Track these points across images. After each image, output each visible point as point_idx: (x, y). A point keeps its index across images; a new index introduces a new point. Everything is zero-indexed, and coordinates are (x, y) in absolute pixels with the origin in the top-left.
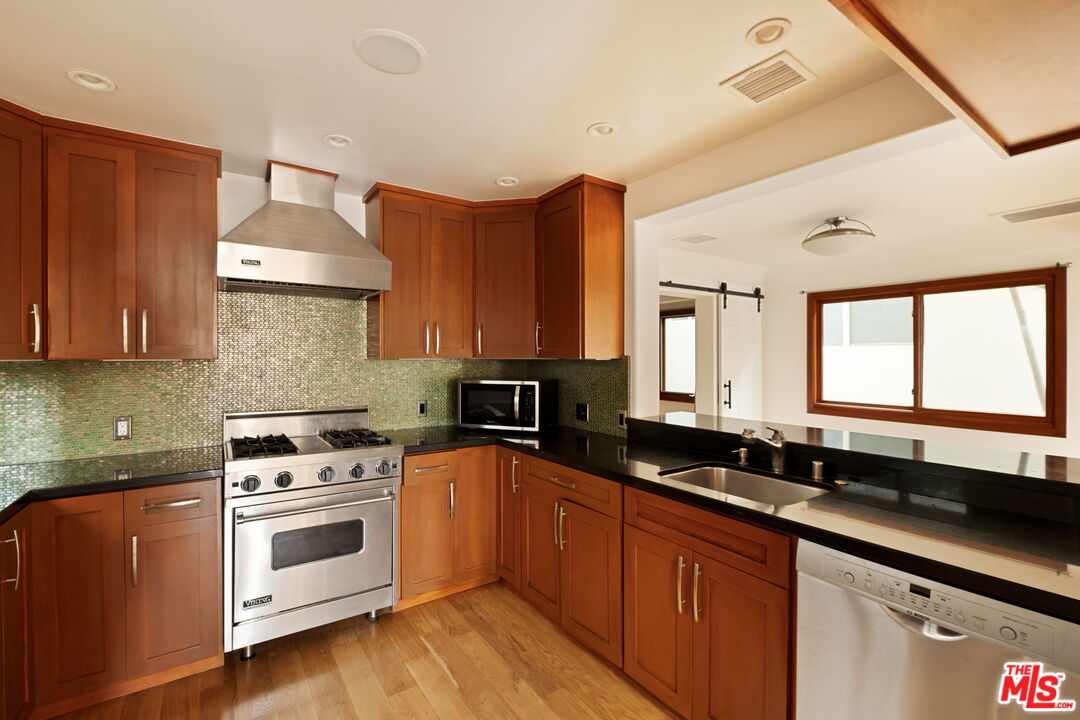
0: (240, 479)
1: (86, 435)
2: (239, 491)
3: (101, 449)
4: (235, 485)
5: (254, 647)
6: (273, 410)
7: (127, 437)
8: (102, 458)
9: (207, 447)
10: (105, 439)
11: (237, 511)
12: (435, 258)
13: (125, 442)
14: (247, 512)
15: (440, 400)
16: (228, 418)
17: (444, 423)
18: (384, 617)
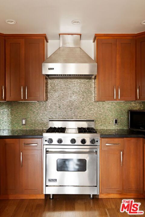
0: (47, 139)
1: (16, 123)
2: (47, 143)
3: (19, 128)
4: (46, 141)
5: (53, 195)
6: (63, 119)
7: (25, 125)
8: (19, 130)
9: (45, 130)
10: (20, 125)
11: (47, 149)
12: (118, 60)
13: (24, 126)
14: (50, 150)
15: (124, 119)
16: (50, 121)
17: (125, 128)
18: (95, 198)
